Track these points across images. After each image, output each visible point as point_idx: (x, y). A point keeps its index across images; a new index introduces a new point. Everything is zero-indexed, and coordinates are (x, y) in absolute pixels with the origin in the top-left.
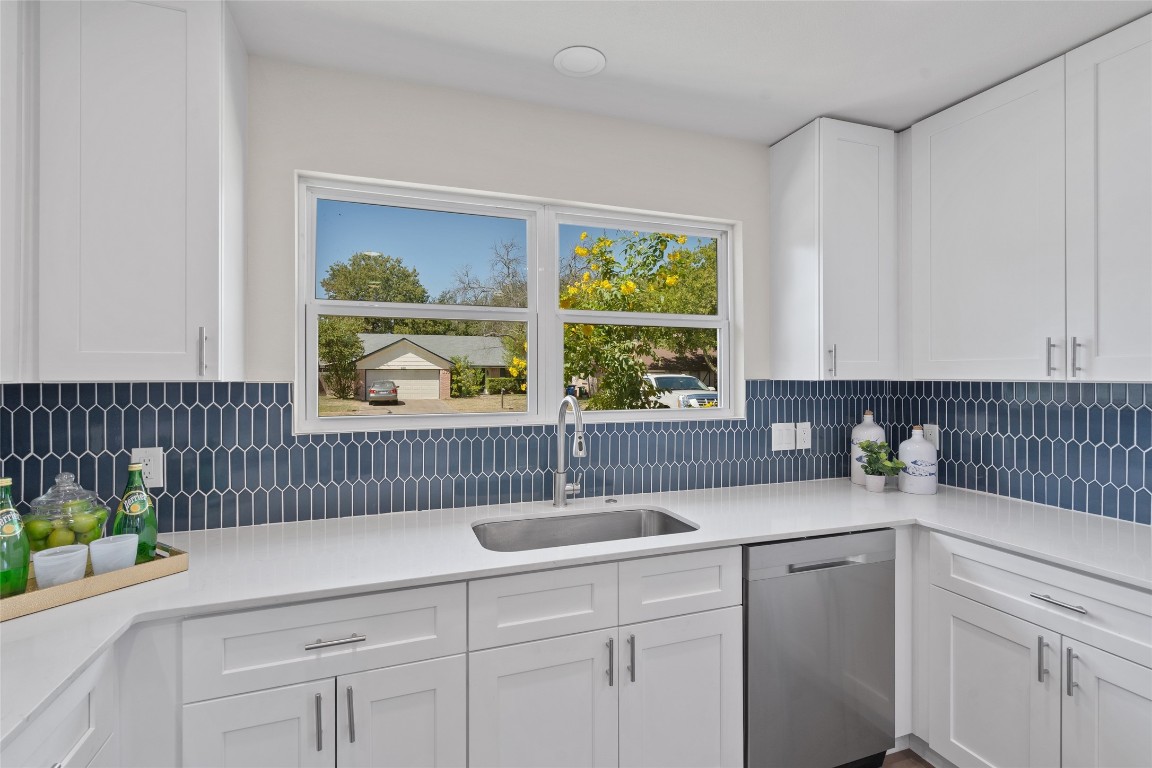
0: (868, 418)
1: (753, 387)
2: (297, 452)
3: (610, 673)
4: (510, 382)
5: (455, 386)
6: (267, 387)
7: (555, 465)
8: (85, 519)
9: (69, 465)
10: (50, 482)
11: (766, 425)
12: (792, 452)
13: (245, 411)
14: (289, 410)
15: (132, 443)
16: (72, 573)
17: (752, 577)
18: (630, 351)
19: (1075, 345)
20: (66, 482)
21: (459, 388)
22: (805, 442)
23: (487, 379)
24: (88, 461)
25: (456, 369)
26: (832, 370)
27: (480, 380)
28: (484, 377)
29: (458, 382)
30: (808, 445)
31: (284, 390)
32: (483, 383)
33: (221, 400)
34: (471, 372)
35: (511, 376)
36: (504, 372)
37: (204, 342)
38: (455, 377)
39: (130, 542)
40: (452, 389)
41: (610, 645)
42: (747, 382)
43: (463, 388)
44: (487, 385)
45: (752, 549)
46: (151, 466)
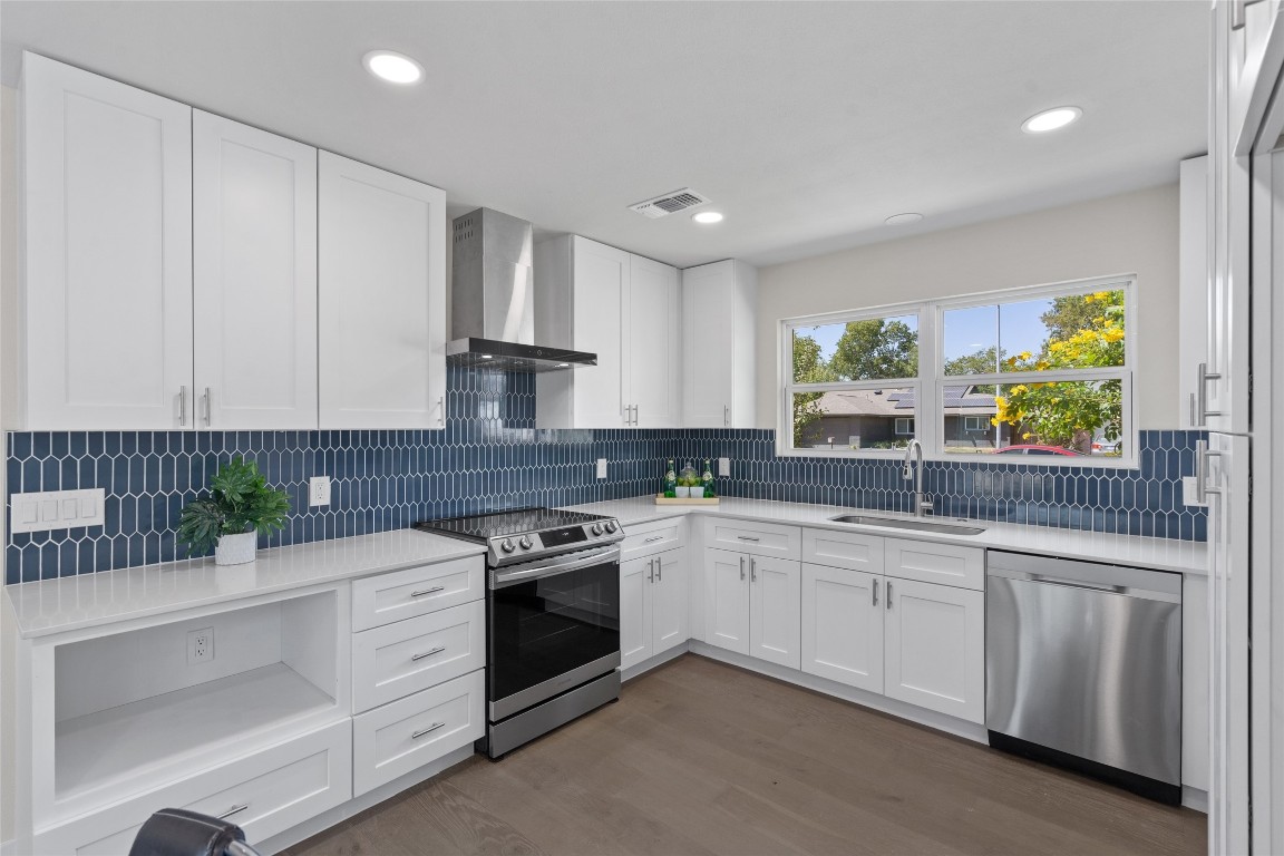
2: (777, 466)
8: (692, 480)
9: (688, 460)
10: (683, 466)
11: (1174, 475)
13: (757, 443)
14: (774, 443)
15: (719, 456)
16: (683, 495)
17: (991, 573)
20: (688, 466)
24: (693, 460)
33: (748, 438)
37: (727, 411)
39: (702, 490)
42: (1142, 434)
46: (725, 466)
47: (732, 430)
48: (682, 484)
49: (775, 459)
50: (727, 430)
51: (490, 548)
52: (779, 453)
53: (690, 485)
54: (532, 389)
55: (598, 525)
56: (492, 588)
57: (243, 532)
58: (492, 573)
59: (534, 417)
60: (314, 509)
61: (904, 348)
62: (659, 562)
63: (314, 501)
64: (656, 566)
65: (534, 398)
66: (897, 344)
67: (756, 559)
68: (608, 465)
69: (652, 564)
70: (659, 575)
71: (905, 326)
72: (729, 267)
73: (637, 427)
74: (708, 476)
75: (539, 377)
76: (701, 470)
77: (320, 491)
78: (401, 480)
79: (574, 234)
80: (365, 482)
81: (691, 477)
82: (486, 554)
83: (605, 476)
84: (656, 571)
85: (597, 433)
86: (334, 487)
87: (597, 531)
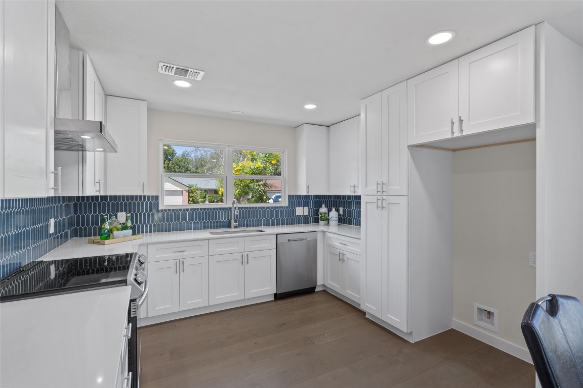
0: (323, 206)
1: (290, 197)
3: (242, 262)
4: (219, 197)
5: (191, 199)
6: (152, 197)
7: (231, 219)
8: (118, 226)
11: (294, 208)
12: (302, 216)
13: (146, 203)
14: (158, 203)
15: (117, 211)
17: (278, 242)
18: (259, 185)
19: (354, 186)
21: (193, 200)
22: (306, 213)
23: (207, 196)
25: (191, 191)
26: (308, 192)
27: (203, 196)
28: (206, 195)
29: (192, 197)
30: (307, 214)
31: (157, 198)
32: (205, 197)
34: (199, 192)
35: (219, 194)
36: (216, 192)
37: (144, 186)
38: (191, 195)
40: (189, 200)
41: (242, 256)
42: (289, 196)
43: (195, 200)
44: (207, 199)
45: (278, 235)
46: (123, 217)
49: (158, 211)
52: (160, 207)
67: (184, 260)
68: (55, 223)
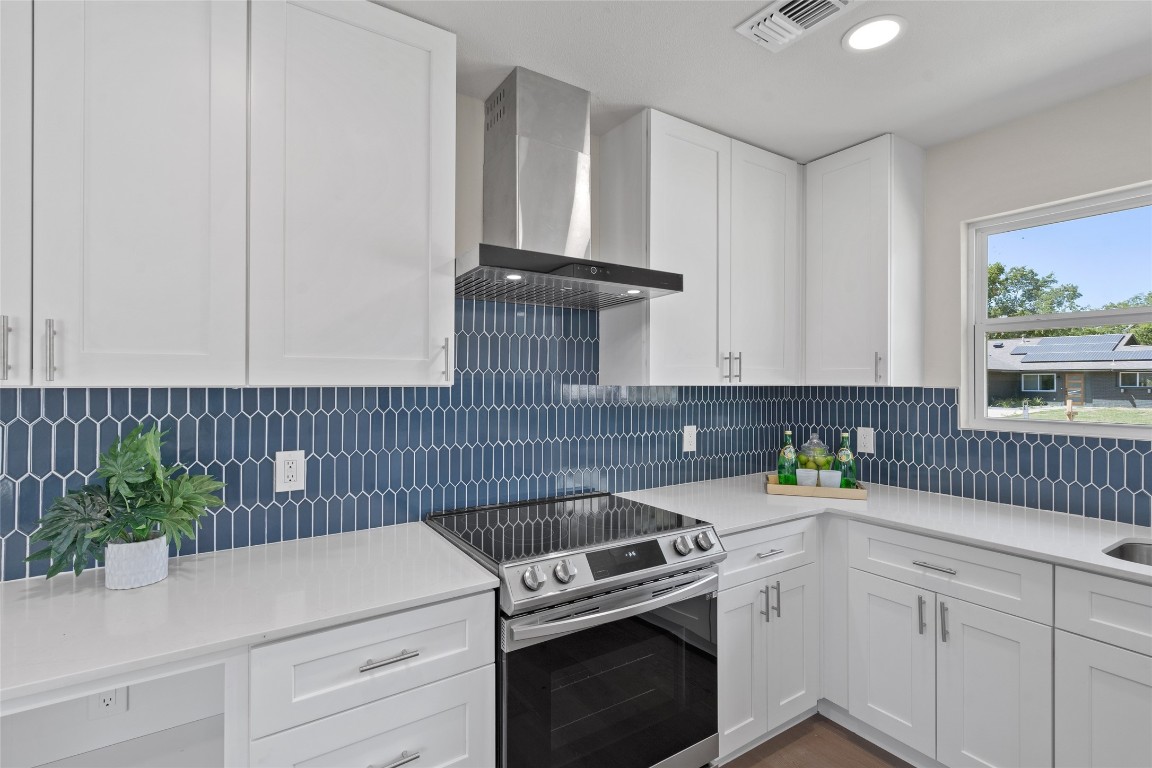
2: (962, 443)
6: (939, 391)
8: (821, 459)
9: (814, 430)
10: (807, 438)
13: (923, 408)
14: (955, 409)
15: (858, 425)
16: (809, 482)
20: (815, 438)
24: (822, 429)
31: (951, 395)
33: (908, 400)
37: (879, 360)
39: (837, 475)
46: (867, 439)
47: (889, 389)
48: (804, 465)
49: (956, 433)
50: (879, 389)
51: (502, 580)
52: (962, 425)
53: (818, 467)
54: (594, 332)
55: (683, 538)
56: (506, 648)
57: (137, 540)
58: (505, 623)
59: (597, 369)
60: (283, 496)
61: (1029, 296)
62: (778, 587)
63: (281, 486)
64: (773, 594)
65: (597, 344)
66: (1021, 292)
67: (950, 604)
68: (698, 434)
69: (767, 592)
70: (778, 609)
71: (1032, 272)
72: (884, 148)
73: (738, 384)
74: (846, 456)
75: (605, 316)
76: (835, 446)
77: (290, 470)
78: (409, 455)
79: (649, 108)
80: (356, 458)
81: (818, 453)
82: (497, 591)
83: (693, 448)
84: (773, 602)
85: (683, 391)
86: (311, 466)
87: (681, 547)
